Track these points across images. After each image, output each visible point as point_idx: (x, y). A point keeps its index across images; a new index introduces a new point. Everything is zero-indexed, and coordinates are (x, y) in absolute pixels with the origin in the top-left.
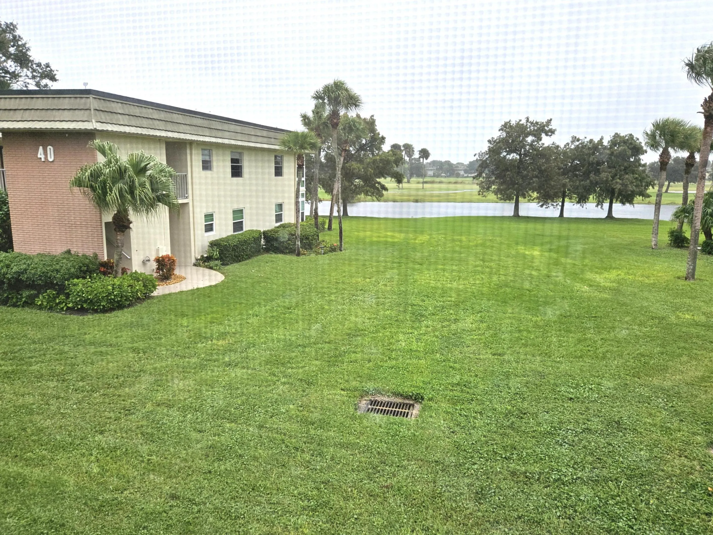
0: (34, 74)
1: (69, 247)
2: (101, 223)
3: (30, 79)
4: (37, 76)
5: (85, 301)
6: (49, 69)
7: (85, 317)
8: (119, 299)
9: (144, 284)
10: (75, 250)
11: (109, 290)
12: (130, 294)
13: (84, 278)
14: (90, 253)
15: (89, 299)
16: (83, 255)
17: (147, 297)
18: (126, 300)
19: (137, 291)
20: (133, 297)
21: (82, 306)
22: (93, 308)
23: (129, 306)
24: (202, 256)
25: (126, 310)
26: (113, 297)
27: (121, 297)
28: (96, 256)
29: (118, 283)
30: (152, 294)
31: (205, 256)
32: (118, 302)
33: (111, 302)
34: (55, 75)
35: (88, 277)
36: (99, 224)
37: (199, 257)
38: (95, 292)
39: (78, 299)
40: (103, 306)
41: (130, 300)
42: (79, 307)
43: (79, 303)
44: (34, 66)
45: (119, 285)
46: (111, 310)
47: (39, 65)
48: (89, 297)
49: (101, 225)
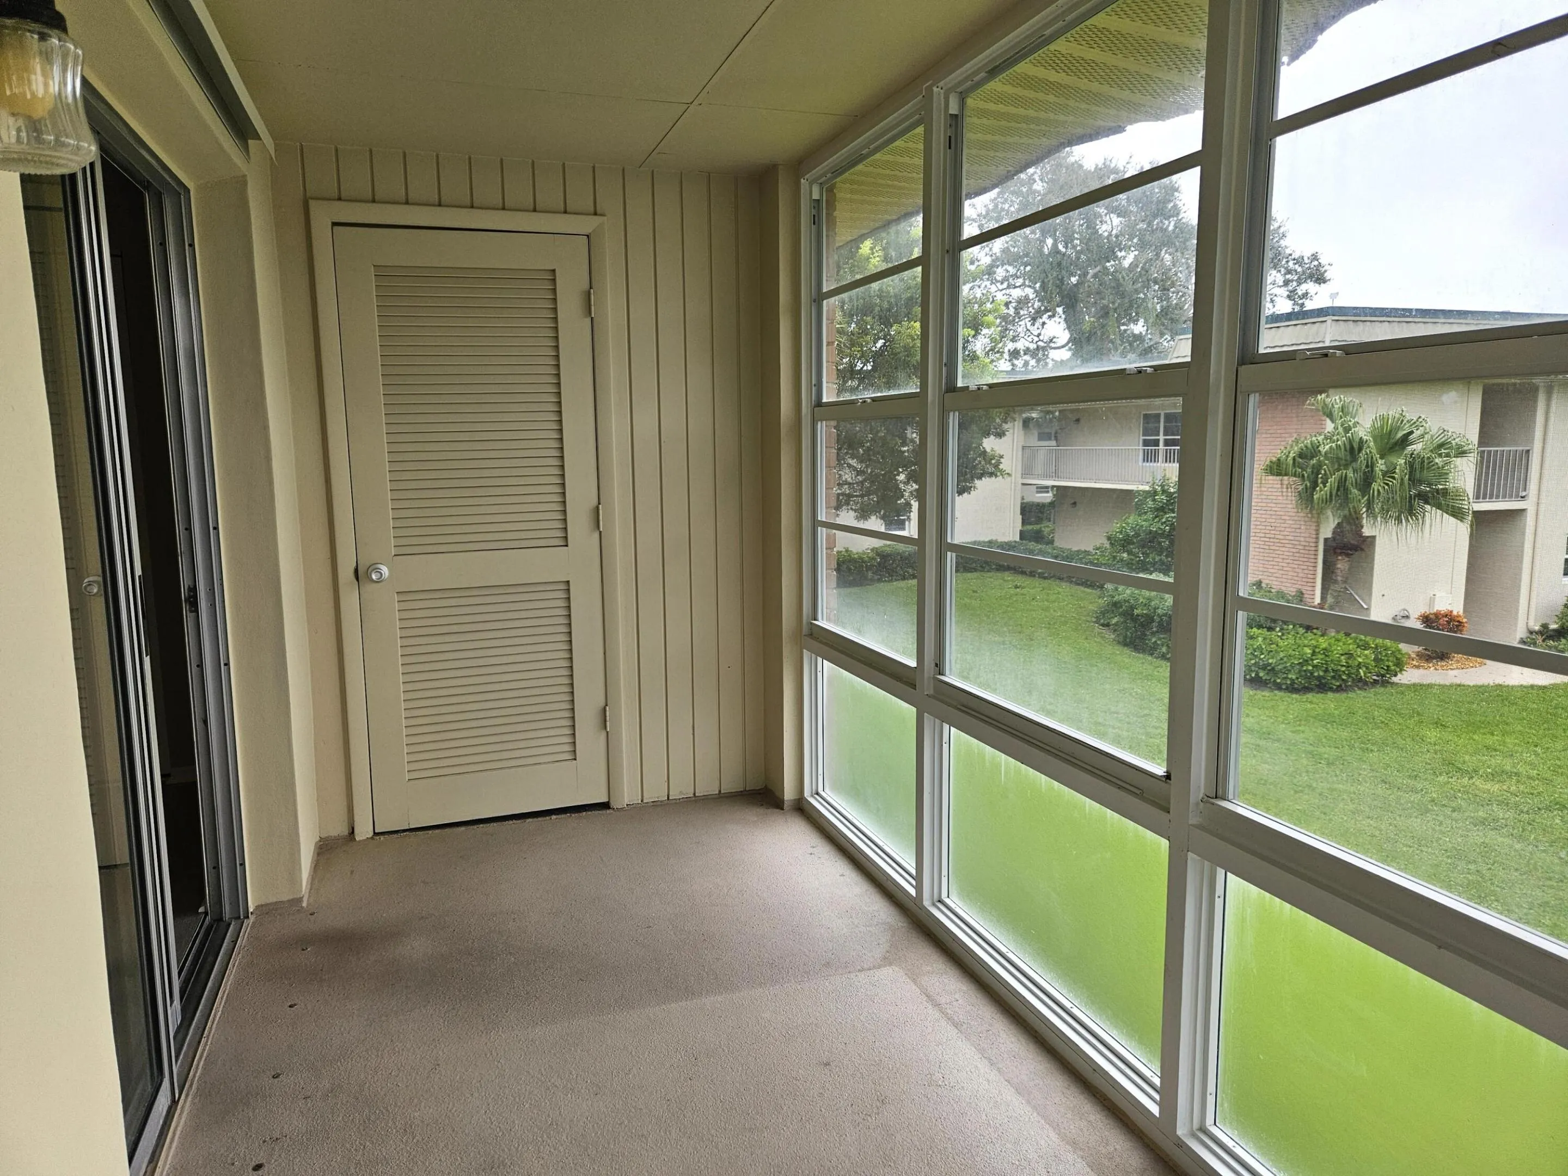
0: (1289, 276)
1: (1260, 577)
2: (1317, 538)
3: (1280, 287)
4: (1292, 281)
5: (1264, 668)
6: (1316, 263)
7: (1259, 692)
8: (1321, 673)
9: (1376, 655)
10: (1267, 582)
11: (1306, 654)
12: (1344, 669)
13: (1270, 629)
14: (1291, 590)
15: (1270, 664)
16: (1278, 592)
17: (1383, 680)
18: (1333, 677)
19: (1359, 665)
20: (1349, 675)
21: (1257, 674)
22: (1275, 681)
23: (1339, 689)
24: (1545, 626)
25: (1330, 695)
26: (1310, 668)
27: (1326, 671)
28: (1300, 596)
29: (1324, 646)
30: (1394, 679)
31: (1553, 626)
32: (1319, 678)
33: (1309, 676)
34: (1325, 271)
35: (1278, 629)
36: (1314, 540)
37: (1537, 628)
38: (1282, 655)
39: (1253, 662)
40: (1291, 679)
41: (1343, 680)
42: (1253, 675)
43: (1253, 668)
44: (1291, 264)
45: (1325, 649)
46: (1306, 689)
47: (1299, 261)
48: (1270, 661)
49: (1317, 542)
